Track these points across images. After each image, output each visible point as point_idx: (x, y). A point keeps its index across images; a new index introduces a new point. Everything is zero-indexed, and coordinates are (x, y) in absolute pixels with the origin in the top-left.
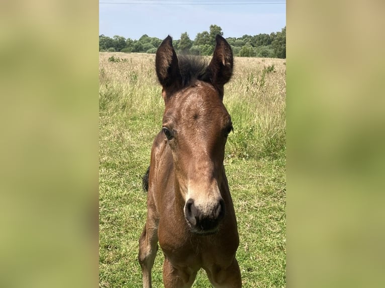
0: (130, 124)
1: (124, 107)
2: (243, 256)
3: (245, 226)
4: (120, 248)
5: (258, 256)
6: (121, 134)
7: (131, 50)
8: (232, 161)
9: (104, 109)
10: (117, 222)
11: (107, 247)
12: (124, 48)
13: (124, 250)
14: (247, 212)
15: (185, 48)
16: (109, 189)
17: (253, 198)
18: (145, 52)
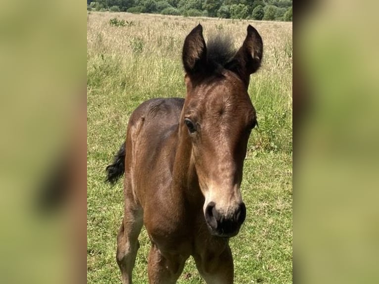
0: (130, 106)
1: (124, 84)
2: (254, 265)
3: (261, 231)
4: (104, 253)
5: (272, 265)
6: (117, 118)
7: (141, 10)
8: (256, 154)
9: (99, 86)
10: (105, 223)
11: (90, 252)
12: (131, 7)
13: (109, 255)
14: (267, 215)
15: (211, 9)
16: (97, 184)
17: (276, 199)
18: (159, 12)
